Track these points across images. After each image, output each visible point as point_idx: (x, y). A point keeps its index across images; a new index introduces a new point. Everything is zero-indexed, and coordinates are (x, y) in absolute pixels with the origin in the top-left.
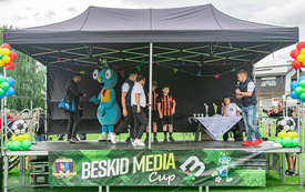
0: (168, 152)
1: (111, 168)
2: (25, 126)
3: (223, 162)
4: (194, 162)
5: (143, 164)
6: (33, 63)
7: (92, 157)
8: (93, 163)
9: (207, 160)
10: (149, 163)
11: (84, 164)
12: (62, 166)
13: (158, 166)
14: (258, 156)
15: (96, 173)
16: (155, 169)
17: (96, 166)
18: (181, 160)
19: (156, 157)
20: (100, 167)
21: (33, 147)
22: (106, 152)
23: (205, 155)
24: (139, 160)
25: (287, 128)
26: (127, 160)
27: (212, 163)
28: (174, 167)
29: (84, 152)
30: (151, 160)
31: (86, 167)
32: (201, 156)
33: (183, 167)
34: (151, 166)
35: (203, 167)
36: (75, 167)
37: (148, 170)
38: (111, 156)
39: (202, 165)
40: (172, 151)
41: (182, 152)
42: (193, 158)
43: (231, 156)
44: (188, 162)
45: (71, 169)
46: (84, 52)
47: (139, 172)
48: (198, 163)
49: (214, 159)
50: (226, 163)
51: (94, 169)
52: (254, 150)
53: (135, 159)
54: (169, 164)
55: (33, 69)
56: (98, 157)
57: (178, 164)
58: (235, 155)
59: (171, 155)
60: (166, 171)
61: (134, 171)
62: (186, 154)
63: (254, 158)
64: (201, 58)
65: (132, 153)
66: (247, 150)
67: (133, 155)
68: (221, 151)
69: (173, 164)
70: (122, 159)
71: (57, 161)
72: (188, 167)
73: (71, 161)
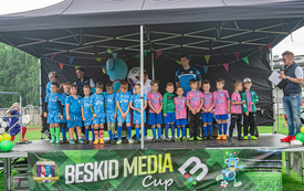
0: (164, 153)
1: (98, 171)
2: (4, 124)
3: (230, 164)
4: (194, 164)
5: (135, 167)
7: (77, 158)
9: (210, 161)
10: (141, 165)
11: (67, 167)
12: (43, 170)
13: (152, 169)
14: (272, 156)
15: (81, 177)
16: (149, 172)
17: (82, 169)
18: (178, 161)
19: (149, 158)
20: (86, 170)
22: (93, 153)
23: (208, 156)
24: (130, 162)
26: (116, 162)
27: (217, 164)
28: (171, 170)
29: (68, 153)
30: (144, 161)
31: (70, 170)
32: (203, 157)
33: (182, 170)
34: (145, 169)
35: (206, 170)
36: (57, 171)
37: (141, 173)
38: (98, 158)
39: (204, 167)
40: (168, 151)
41: (179, 155)
42: (193, 159)
43: (239, 156)
44: (187, 164)
47: (130, 175)
49: (218, 160)
50: (234, 165)
51: (78, 173)
52: (267, 149)
53: (126, 160)
54: (165, 166)
56: (83, 159)
57: (176, 166)
58: (243, 155)
59: (168, 156)
60: (162, 174)
61: (125, 175)
62: (185, 154)
63: (268, 158)
64: (210, 44)
65: (120, 155)
66: (259, 149)
67: (123, 157)
68: (227, 151)
69: (170, 166)
70: (111, 161)
71: (38, 163)
72: (188, 169)
73: (53, 163)
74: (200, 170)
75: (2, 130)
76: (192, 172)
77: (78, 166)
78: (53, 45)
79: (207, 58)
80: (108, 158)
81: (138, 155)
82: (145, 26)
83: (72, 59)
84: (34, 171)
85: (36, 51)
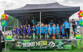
1: (30, 45)
2: (10, 34)
4: (52, 43)
5: (39, 44)
10: (40, 43)
12: (18, 44)
14: (70, 41)
15: (27, 46)
16: (42, 45)
17: (27, 44)
19: (42, 42)
20: (28, 44)
23: (55, 41)
24: (38, 43)
25: (77, 34)
26: (34, 42)
27: (57, 43)
28: (47, 45)
29: (24, 40)
30: (41, 42)
31: (24, 44)
32: (54, 41)
35: (55, 44)
37: (40, 45)
38: (30, 42)
41: (49, 41)
42: (52, 42)
47: (38, 46)
57: (48, 44)
58: (63, 41)
59: (46, 41)
61: (36, 45)
62: (50, 41)
64: (56, 16)
66: (67, 40)
67: (36, 41)
68: (59, 40)
74: (53, 45)
75: (10, 35)
76: (52, 45)
77: (26, 43)
78: (21, 16)
79: (55, 19)
80: (33, 42)
81: (39, 41)
82: (41, 12)
83: (25, 19)
84: (16, 44)
85: (17, 18)
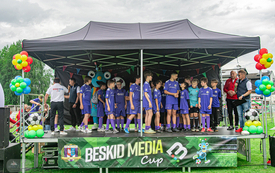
0: (157, 139)
1: (109, 152)
2: (39, 118)
3: (202, 147)
4: (178, 147)
5: (136, 149)
6: (42, 68)
7: (94, 143)
8: (95, 148)
9: (189, 145)
10: (141, 148)
11: (87, 150)
12: (69, 151)
13: (148, 151)
14: (230, 142)
15: (97, 157)
16: (146, 153)
17: (97, 151)
18: (167, 145)
19: (146, 143)
20: (101, 152)
21: (45, 136)
22: (106, 139)
23: (187, 141)
24: (133, 146)
25: (252, 118)
26: (123, 146)
27: (193, 147)
28: (162, 152)
29: (87, 139)
30: (143, 145)
31: (89, 152)
32: (184, 142)
33: (169, 152)
34: (143, 151)
35: (186, 152)
36: (80, 152)
37: (140, 154)
38: (109, 143)
39: (185, 149)
40: (159, 138)
41: (167, 141)
42: (177, 144)
43: (208, 142)
44: (173, 147)
45: (77, 154)
46: (86, 57)
47: (132, 156)
48: (181, 148)
49: (194, 144)
51: (95, 154)
52: (227, 137)
53: (129, 145)
54: (158, 149)
55: (41, 73)
56: (99, 144)
57: (165, 149)
58: (211, 141)
59: (159, 142)
60: (155, 155)
61: (129, 155)
62: (172, 140)
63: (228, 143)
65: (125, 140)
66: (221, 137)
67: (127, 142)
68: (200, 138)
69: (161, 149)
70: (119, 146)
71: (65, 147)
72: (174, 151)
73: (76, 147)
74: (182, 152)
75: (38, 122)
76: (176, 153)
80: (117, 143)
81: (139, 141)
83: (78, 70)
